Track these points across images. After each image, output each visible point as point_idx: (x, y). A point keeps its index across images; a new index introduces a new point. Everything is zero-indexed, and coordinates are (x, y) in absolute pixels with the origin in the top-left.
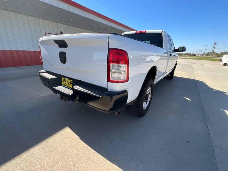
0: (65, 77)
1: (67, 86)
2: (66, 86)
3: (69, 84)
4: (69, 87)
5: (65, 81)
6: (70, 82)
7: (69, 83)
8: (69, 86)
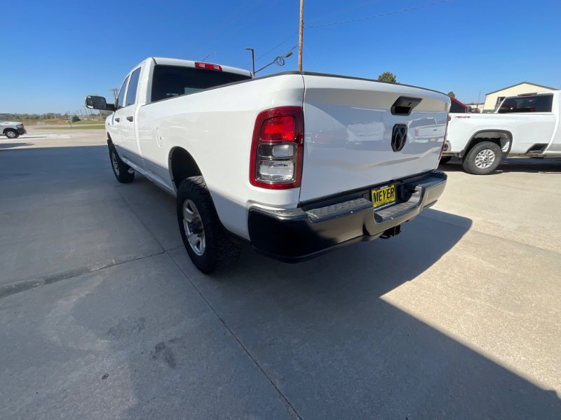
0: (378, 186)
1: (387, 204)
2: (384, 205)
3: (388, 197)
4: (390, 202)
5: (380, 196)
6: (389, 191)
7: (388, 193)
8: (388, 201)
